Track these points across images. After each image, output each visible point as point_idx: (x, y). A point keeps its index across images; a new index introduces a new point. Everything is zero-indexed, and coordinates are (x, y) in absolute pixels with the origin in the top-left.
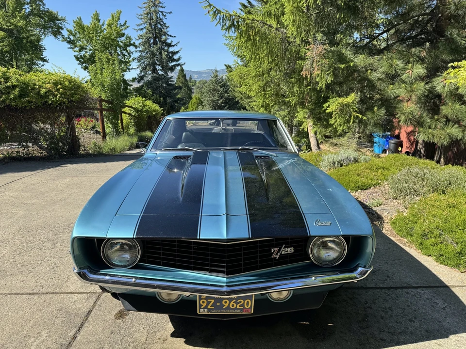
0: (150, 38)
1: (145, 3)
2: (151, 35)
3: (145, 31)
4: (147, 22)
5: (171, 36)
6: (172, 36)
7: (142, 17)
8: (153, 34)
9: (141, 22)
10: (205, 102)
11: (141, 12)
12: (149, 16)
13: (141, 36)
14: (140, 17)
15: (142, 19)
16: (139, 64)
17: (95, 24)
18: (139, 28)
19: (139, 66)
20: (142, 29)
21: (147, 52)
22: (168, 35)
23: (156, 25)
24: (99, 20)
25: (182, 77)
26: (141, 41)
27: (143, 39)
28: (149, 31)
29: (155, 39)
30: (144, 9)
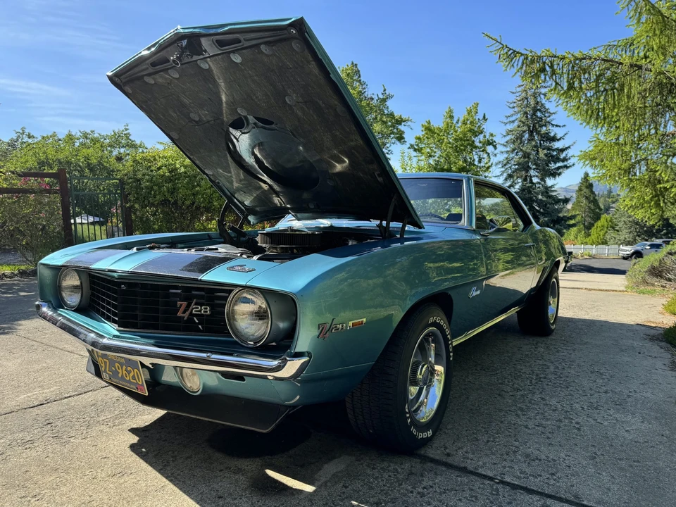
0: (524, 132)
1: (519, 86)
2: (525, 128)
3: (516, 124)
4: (520, 111)
5: (557, 126)
6: (560, 126)
7: (515, 105)
8: (529, 127)
9: (511, 111)
10: (620, 225)
11: (513, 98)
12: (525, 102)
13: (511, 131)
14: (511, 106)
15: (514, 107)
16: (503, 169)
17: (448, 124)
18: (508, 120)
19: (503, 172)
20: (513, 122)
21: (517, 152)
22: (553, 125)
23: (534, 114)
24: (451, 117)
25: (587, 187)
26: (508, 138)
27: (513, 134)
28: (523, 123)
29: (531, 133)
30: (518, 94)
